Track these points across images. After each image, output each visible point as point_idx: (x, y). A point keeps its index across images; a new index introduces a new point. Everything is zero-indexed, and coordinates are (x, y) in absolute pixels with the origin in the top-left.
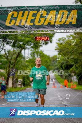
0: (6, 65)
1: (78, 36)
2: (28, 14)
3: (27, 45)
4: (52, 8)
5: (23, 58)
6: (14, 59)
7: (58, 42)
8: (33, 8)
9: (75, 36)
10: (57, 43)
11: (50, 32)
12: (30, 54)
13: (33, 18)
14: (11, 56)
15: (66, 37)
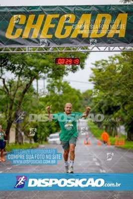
0: (6, 106)
1: (128, 57)
2: (45, 19)
3: (42, 72)
4: (86, 9)
5: (35, 93)
6: (20, 96)
7: (94, 67)
8: (53, 10)
9: (123, 57)
10: (92, 69)
11: (82, 50)
12: (47, 88)
13: (53, 26)
14: (13, 90)
15: (108, 59)
